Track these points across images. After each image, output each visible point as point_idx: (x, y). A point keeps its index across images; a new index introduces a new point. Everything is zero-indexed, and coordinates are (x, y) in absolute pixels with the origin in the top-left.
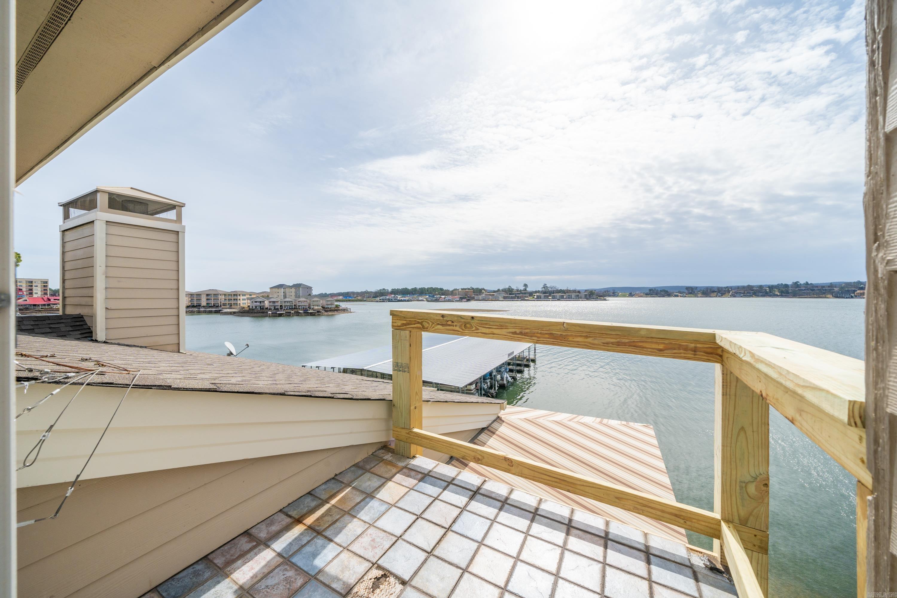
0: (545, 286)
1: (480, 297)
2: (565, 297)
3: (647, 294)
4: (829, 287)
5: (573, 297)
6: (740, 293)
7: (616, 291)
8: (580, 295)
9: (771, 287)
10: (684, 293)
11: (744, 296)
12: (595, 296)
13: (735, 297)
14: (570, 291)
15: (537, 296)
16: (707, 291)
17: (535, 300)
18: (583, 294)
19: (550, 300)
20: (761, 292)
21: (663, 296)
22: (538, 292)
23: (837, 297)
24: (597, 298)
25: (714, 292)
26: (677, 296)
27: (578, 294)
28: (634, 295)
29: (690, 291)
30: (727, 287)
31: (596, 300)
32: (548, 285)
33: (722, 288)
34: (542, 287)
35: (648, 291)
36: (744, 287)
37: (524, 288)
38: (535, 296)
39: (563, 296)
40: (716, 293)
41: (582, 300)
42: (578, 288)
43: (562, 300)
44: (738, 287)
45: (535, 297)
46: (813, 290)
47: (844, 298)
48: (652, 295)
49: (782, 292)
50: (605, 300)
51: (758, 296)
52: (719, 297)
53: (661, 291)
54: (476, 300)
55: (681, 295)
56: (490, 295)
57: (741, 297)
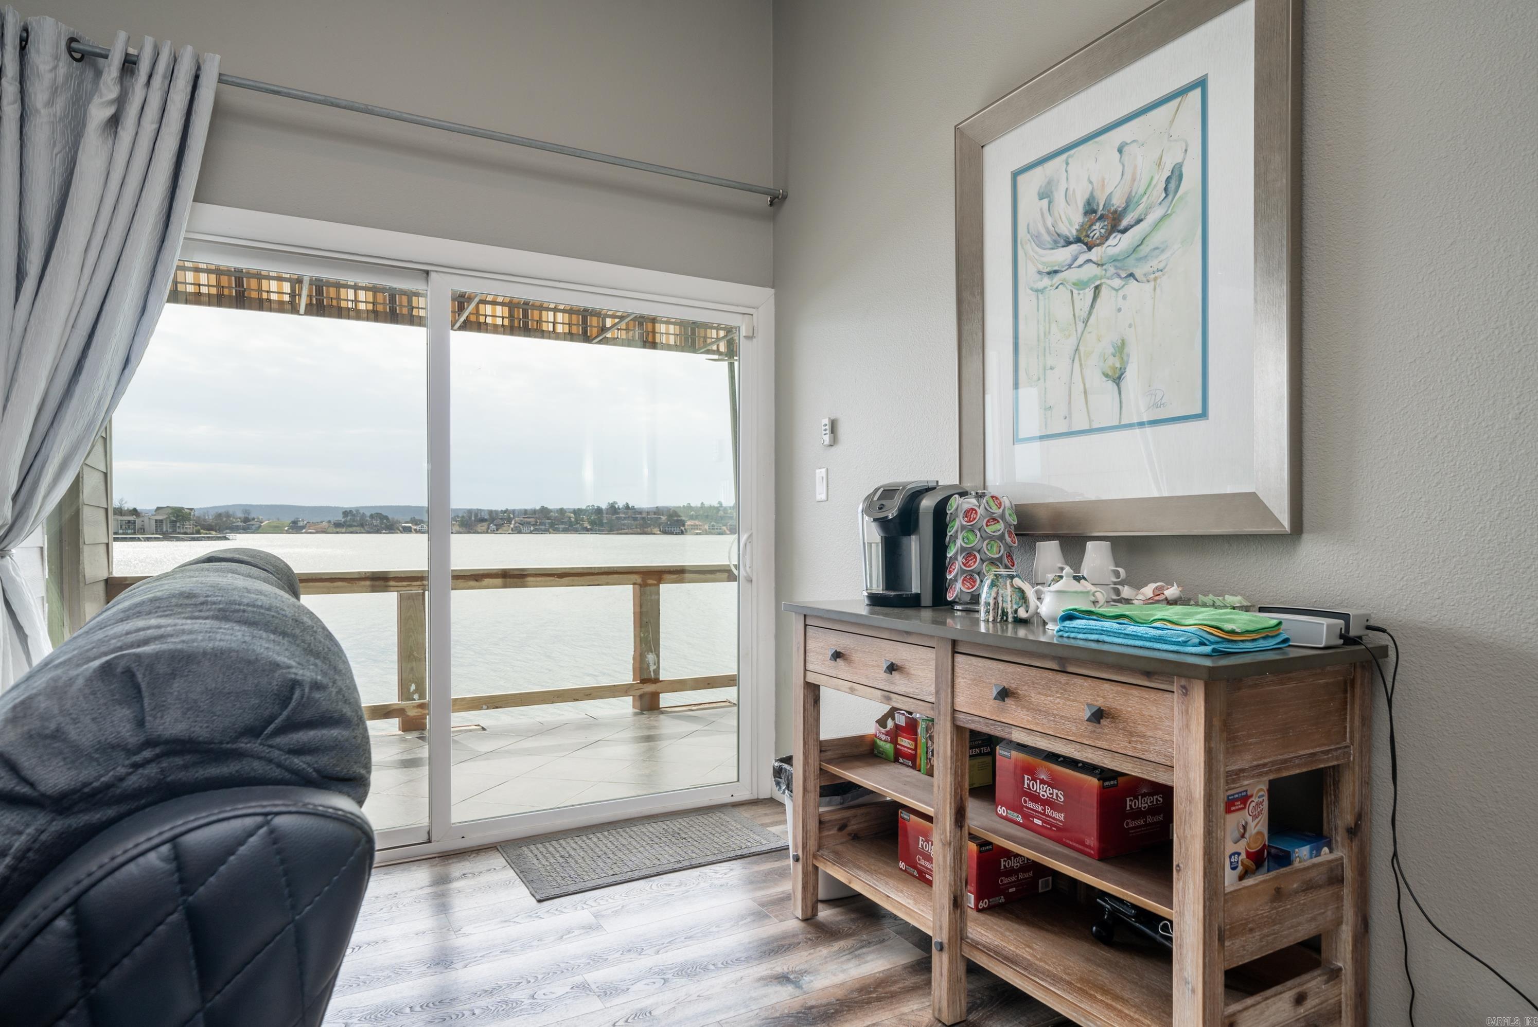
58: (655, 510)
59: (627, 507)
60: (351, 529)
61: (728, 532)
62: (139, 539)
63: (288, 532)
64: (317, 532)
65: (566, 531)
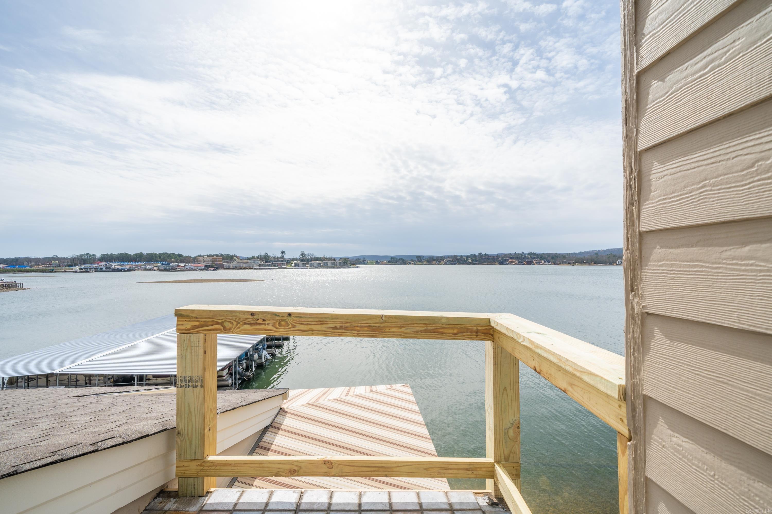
0: (303, 254)
1: (232, 265)
2: (322, 265)
3: (389, 262)
4: (496, 257)
5: (329, 265)
6: (450, 261)
7: (366, 259)
8: (335, 262)
9: (468, 257)
10: (415, 261)
11: (452, 263)
12: (348, 264)
13: (447, 264)
14: (326, 258)
15: (295, 264)
16: (430, 259)
17: (292, 268)
18: (338, 262)
19: (307, 268)
20: (462, 261)
21: (401, 264)
22: (296, 259)
23: (500, 264)
24: (350, 266)
25: (434, 260)
26: (410, 264)
27: (333, 262)
28: (379, 263)
29: (419, 260)
30: (442, 256)
31: (349, 268)
32: (306, 253)
33: (439, 257)
34: (300, 254)
35: (390, 259)
36: (452, 256)
37: (281, 255)
38: (292, 263)
39: (320, 264)
40: (435, 261)
41: (338, 268)
42: (334, 256)
43: (319, 268)
44: (449, 257)
45: (293, 265)
46: (489, 259)
47: (503, 265)
48: (393, 262)
49: (473, 260)
50: (357, 267)
51: (460, 263)
52: (438, 264)
53: (399, 259)
54: (226, 269)
55: (413, 263)
56: (243, 262)
57: (451, 264)
58: (496, 255)
59: (486, 254)
60: (393, 263)
61: (526, 264)
62: (335, 268)
63: (375, 264)
64: (383, 264)
65: (463, 264)
